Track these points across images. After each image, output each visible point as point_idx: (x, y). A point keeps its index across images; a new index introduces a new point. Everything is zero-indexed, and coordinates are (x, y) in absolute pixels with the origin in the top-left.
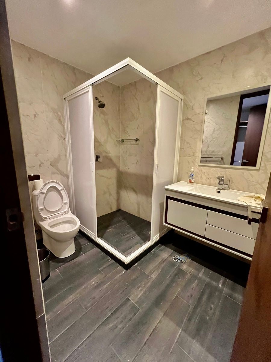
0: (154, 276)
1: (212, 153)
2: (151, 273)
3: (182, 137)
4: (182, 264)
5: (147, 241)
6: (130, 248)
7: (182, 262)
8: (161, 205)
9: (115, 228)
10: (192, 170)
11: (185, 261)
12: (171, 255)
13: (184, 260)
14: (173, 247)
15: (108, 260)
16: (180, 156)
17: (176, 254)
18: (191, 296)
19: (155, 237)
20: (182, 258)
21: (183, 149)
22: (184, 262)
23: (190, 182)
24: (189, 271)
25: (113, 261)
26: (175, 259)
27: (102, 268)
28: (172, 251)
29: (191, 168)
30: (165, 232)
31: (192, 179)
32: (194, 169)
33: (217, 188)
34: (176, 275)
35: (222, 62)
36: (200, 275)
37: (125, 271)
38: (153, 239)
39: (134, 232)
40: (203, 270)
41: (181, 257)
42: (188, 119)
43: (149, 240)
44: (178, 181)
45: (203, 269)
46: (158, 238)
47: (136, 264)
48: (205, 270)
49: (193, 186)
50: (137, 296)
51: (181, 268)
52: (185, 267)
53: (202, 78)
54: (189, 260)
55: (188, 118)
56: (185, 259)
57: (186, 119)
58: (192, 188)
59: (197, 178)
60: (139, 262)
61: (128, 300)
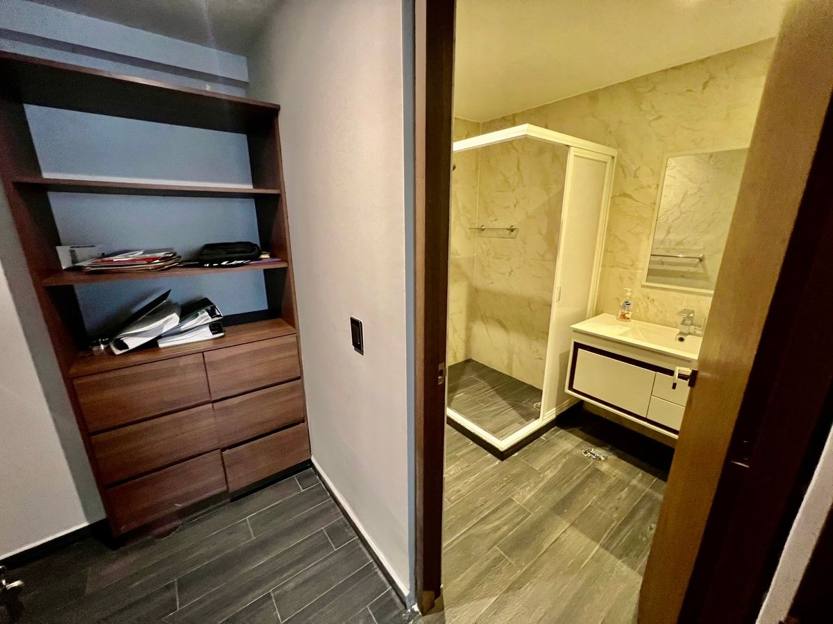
0: (550, 474)
1: (677, 247)
2: (543, 470)
3: (609, 229)
4: (599, 462)
5: (533, 419)
6: (503, 429)
7: (600, 459)
8: (563, 357)
9: (467, 393)
10: (629, 294)
11: (606, 459)
12: (577, 446)
13: (604, 457)
14: (581, 433)
15: (467, 444)
16: (603, 266)
17: (587, 446)
18: (617, 508)
19: (548, 414)
20: (600, 452)
21: (611, 252)
22: (602, 459)
23: (623, 317)
24: (613, 474)
25: (475, 445)
26: (586, 453)
27: (461, 453)
28: (581, 440)
29: (627, 291)
30: (566, 405)
31: (626, 312)
32: (633, 292)
33: (678, 331)
34: (588, 476)
35: (704, 89)
36: (634, 482)
37: (499, 461)
38: (544, 416)
39: (504, 403)
40: (640, 475)
41: (596, 450)
42: (625, 195)
43: (538, 417)
44: (597, 313)
45: (640, 473)
46: (554, 417)
47: (516, 454)
48: (643, 475)
49: (627, 326)
50: (524, 497)
51: (598, 467)
52: (604, 467)
53: (659, 117)
54: (612, 457)
55: (624, 193)
56: (606, 455)
57: (620, 195)
58: (626, 329)
59: (637, 310)
60: (520, 451)
61: (511, 500)
